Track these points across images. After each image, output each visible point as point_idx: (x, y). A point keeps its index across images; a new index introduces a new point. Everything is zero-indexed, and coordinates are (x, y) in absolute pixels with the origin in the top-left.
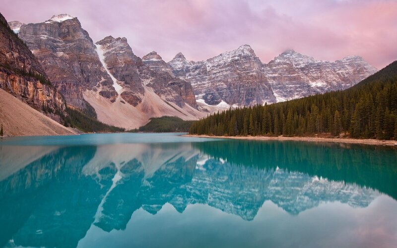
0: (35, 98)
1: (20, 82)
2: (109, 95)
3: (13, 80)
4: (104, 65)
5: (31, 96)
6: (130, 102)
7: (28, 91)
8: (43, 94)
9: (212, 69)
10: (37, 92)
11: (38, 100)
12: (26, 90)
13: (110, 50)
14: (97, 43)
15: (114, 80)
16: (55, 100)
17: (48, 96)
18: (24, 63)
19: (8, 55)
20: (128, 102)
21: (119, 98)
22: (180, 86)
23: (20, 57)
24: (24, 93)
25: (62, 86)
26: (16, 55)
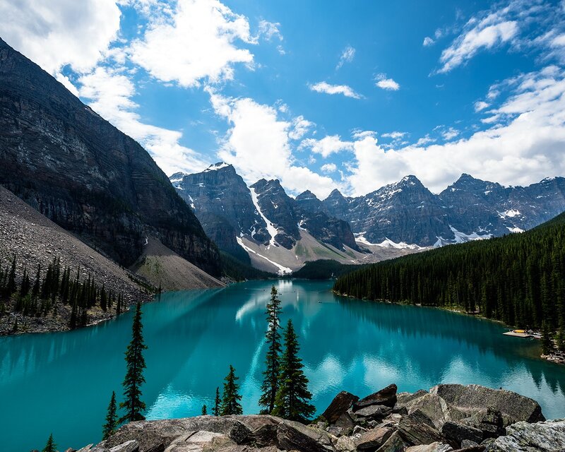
0: (191, 250)
1: (178, 237)
2: (263, 239)
3: (172, 236)
4: (258, 208)
5: (187, 248)
6: (284, 245)
7: (185, 244)
8: (198, 246)
9: (373, 205)
10: (193, 244)
11: (193, 252)
12: (183, 242)
13: (263, 193)
14: (251, 187)
15: (268, 222)
16: (209, 250)
17: (203, 247)
18: (182, 218)
19: (169, 213)
20: (282, 245)
21: (272, 242)
22: (337, 226)
23: (179, 213)
24: (182, 246)
25: (218, 232)
26: (176, 211)
